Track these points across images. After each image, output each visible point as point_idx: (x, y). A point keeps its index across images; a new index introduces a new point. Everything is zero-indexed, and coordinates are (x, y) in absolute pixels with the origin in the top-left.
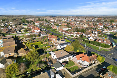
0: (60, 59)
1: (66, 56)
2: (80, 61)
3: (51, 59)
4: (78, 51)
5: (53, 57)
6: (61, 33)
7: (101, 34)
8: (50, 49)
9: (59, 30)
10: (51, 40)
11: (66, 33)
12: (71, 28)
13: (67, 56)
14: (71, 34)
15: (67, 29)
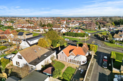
0: (35, 63)
1: (45, 55)
2: (72, 57)
3: (11, 69)
4: (58, 45)
5: (18, 63)
6: (21, 29)
7: (68, 27)
8: (5, 52)
9: (15, 26)
10: (6, 38)
11: (29, 29)
12: (33, 25)
13: (48, 54)
14: (36, 29)
15: (28, 26)
